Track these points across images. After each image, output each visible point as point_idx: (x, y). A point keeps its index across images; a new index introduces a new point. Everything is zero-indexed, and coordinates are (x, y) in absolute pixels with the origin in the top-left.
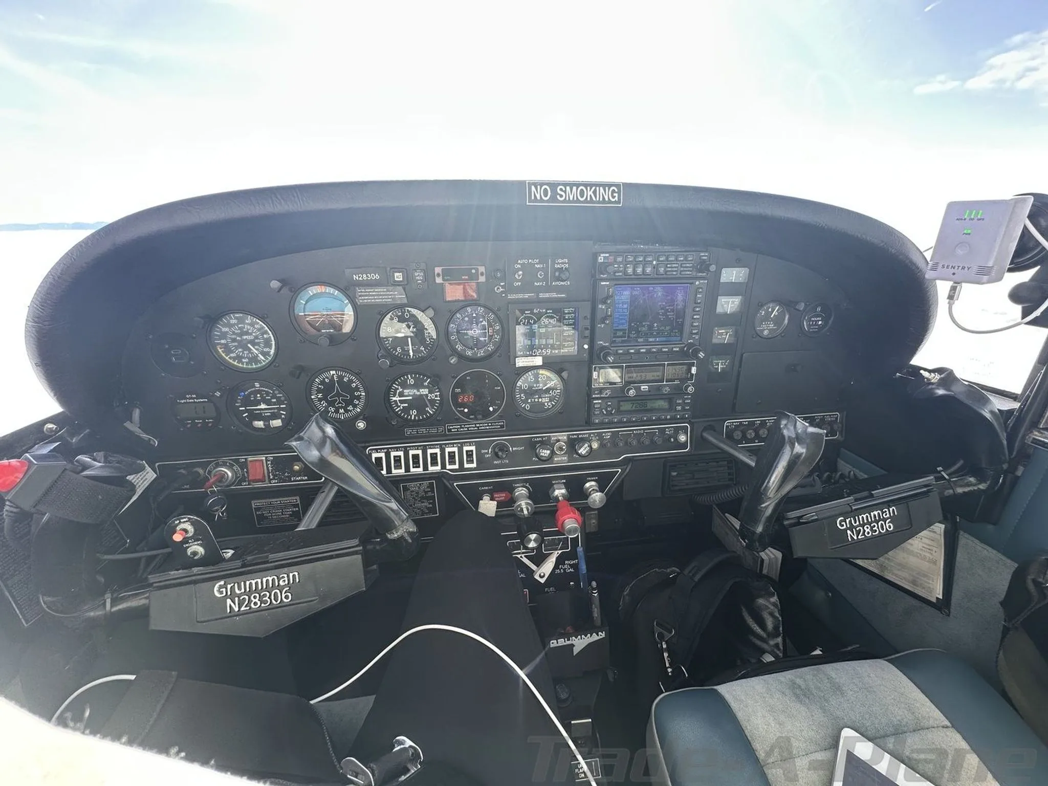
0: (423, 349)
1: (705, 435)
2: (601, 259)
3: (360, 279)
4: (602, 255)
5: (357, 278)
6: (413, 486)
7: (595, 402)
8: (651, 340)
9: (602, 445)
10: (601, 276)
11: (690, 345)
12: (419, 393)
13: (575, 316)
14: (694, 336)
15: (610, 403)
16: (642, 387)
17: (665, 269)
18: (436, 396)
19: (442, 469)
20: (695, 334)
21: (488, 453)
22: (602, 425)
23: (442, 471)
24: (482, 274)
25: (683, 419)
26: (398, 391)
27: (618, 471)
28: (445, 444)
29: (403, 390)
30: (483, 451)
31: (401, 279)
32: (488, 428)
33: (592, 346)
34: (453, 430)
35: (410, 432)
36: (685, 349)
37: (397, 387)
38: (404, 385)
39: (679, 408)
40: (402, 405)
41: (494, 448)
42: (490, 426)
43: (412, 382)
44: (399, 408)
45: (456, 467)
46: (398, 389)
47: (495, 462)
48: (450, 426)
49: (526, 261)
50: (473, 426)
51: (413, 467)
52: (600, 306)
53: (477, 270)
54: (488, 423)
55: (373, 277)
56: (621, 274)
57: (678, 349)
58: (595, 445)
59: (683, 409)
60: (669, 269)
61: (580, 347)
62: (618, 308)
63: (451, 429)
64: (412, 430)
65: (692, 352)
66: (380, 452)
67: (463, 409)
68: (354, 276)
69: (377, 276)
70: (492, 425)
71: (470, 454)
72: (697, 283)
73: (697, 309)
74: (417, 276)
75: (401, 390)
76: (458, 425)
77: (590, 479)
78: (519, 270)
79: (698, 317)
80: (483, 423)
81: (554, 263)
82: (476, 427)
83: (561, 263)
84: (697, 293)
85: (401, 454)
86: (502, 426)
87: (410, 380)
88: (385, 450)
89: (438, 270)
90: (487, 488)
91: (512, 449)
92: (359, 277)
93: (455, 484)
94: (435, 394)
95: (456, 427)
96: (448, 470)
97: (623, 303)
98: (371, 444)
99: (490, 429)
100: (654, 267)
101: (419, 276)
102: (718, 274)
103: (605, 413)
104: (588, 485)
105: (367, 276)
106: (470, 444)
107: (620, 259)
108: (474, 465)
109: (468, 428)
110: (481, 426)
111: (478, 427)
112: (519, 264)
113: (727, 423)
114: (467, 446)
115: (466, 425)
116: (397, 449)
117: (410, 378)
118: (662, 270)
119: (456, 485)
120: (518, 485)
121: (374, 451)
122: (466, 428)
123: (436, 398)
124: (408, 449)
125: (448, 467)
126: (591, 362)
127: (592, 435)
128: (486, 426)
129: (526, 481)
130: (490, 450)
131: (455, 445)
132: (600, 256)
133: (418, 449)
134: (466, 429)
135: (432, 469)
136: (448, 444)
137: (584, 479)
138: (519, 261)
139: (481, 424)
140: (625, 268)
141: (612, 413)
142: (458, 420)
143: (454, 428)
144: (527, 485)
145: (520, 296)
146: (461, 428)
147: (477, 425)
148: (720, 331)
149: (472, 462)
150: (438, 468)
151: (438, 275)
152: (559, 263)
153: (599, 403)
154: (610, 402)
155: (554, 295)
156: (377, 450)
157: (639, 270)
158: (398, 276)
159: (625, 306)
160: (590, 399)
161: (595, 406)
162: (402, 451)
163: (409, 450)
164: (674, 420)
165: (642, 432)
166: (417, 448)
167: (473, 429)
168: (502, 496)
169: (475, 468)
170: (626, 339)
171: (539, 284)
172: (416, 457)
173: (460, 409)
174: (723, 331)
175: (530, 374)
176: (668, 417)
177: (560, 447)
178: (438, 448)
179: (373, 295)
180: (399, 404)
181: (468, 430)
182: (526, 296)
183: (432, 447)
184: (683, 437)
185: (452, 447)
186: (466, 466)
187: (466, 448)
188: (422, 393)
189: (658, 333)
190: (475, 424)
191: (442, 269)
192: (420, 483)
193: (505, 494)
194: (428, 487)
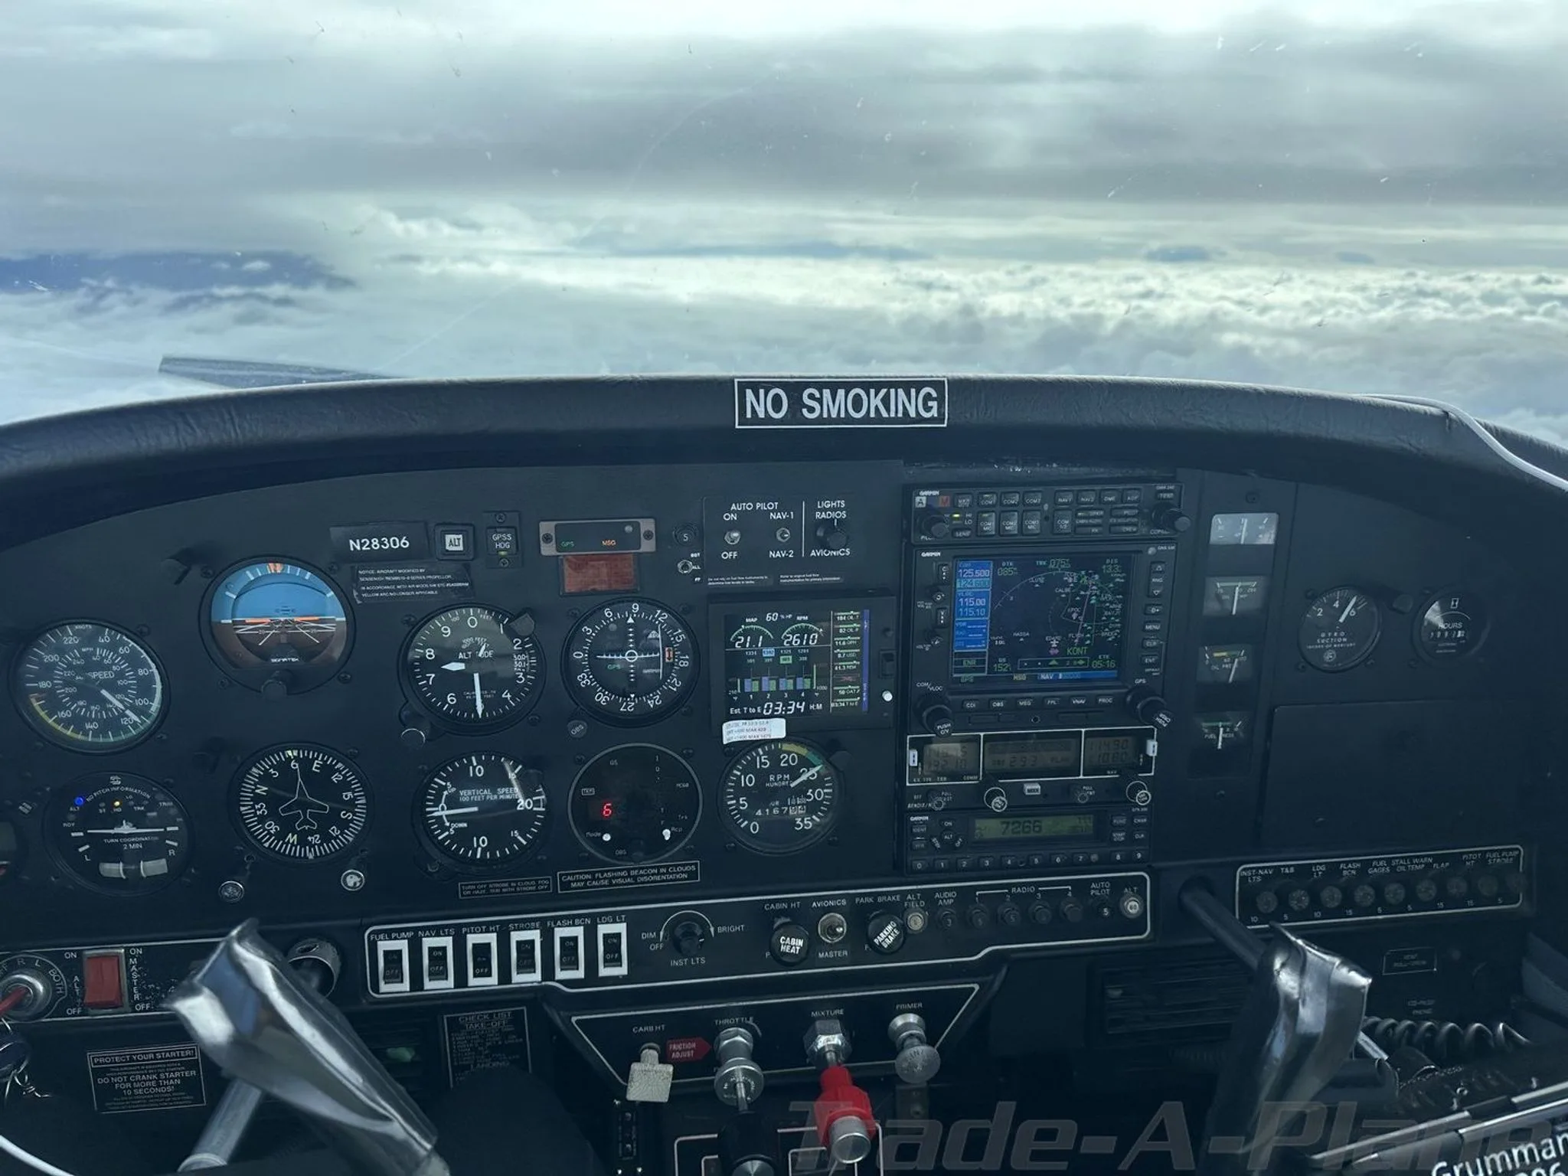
0: (509, 696)
1: (1189, 901)
2: (920, 501)
3: (364, 548)
4: (922, 492)
5: (358, 548)
6: (472, 1019)
7: (912, 819)
8: (1044, 677)
9: (932, 922)
10: (922, 537)
11: (1139, 692)
12: (496, 797)
13: (861, 628)
14: (1147, 670)
15: (950, 824)
16: (1028, 787)
17: (1072, 522)
18: (537, 803)
19: (544, 979)
20: (1150, 665)
21: (656, 940)
22: (932, 873)
23: (543, 983)
24: (648, 535)
25: (1131, 863)
26: (445, 793)
27: (973, 988)
28: (555, 919)
29: (457, 792)
30: (644, 936)
31: (461, 548)
32: (658, 878)
33: (901, 692)
34: (573, 885)
35: (472, 890)
36: (1129, 698)
37: (444, 784)
38: (461, 779)
39: (1119, 836)
40: (454, 826)
41: (671, 929)
42: (664, 874)
43: (480, 771)
44: (447, 833)
45: (580, 974)
46: (445, 788)
47: (675, 963)
48: (567, 875)
49: (747, 506)
50: (623, 874)
51: (475, 976)
52: (920, 605)
53: (635, 525)
54: (659, 868)
55: (395, 545)
56: (967, 534)
57: (1110, 700)
58: (917, 923)
59: (1130, 838)
60: (1082, 522)
61: (875, 696)
62: (965, 607)
63: (570, 882)
64: (476, 885)
65: (1143, 708)
66: (396, 939)
67: (599, 834)
68: (351, 542)
69: (403, 541)
70: (668, 873)
71: (612, 941)
72: (1151, 551)
73: (1153, 610)
74: (498, 542)
75: (454, 789)
76: (586, 873)
77: (903, 1006)
78: (732, 526)
79: (1157, 627)
80: (647, 868)
81: (812, 509)
82: (629, 876)
83: (830, 509)
84: (1151, 572)
85: (447, 942)
86: (692, 875)
87: (474, 768)
88: (410, 934)
89: (547, 528)
90: (651, 1028)
91: (716, 930)
92: (362, 545)
93: (574, 1019)
94: (534, 798)
95: (581, 877)
96: (559, 981)
97: (976, 596)
98: (376, 919)
99: (664, 881)
100: (1046, 518)
101: (503, 542)
102: (1204, 527)
103: (938, 845)
104: (899, 1021)
105: (381, 543)
106: (614, 918)
107: (965, 501)
108: (622, 970)
109: (610, 879)
110: (642, 876)
111: (635, 877)
112: (734, 512)
113: (1243, 870)
114: (607, 923)
115: (607, 871)
116: (438, 932)
117: (475, 764)
118: (1064, 523)
119: (578, 1022)
120: (726, 1021)
121: (381, 936)
122: (605, 878)
123: (535, 809)
124: (464, 930)
125: (561, 974)
126: (903, 728)
127: (910, 897)
128: (653, 875)
129: (746, 1011)
130: (662, 933)
131: (577, 921)
132: (919, 495)
133: (487, 931)
134: (606, 882)
135: (519, 979)
136: (561, 918)
137: (888, 1008)
138: (733, 507)
139: (642, 868)
140: (978, 519)
141: (954, 848)
142: (589, 861)
143: (578, 879)
144: (751, 1022)
145: (737, 581)
146: (594, 879)
147: (632, 873)
148: (1216, 655)
149: (617, 962)
150: (534, 978)
151: (548, 539)
152: (824, 510)
153: (924, 822)
154: (949, 820)
155: (815, 578)
156: (389, 935)
157: (1011, 525)
158: (454, 542)
159: (981, 602)
160: (903, 814)
161: (914, 830)
162: (449, 935)
163: (466, 933)
164: (1107, 864)
165: (1032, 889)
166: (486, 928)
167: (620, 881)
168: (684, 1049)
169: (624, 976)
170: (985, 674)
171: (778, 555)
172: (482, 951)
173: (591, 835)
174: (1224, 654)
175: (761, 753)
176: (1094, 857)
177: (831, 927)
178: (536, 929)
179: (397, 583)
180: (448, 824)
181: (611, 884)
182: (750, 581)
183: (522, 925)
184: (1133, 903)
185: (570, 926)
186: (604, 972)
187: (603, 929)
188: (501, 797)
189: (1062, 663)
190: (629, 870)
191: (556, 526)
192: (491, 1015)
193: (694, 1045)
194: (509, 1022)
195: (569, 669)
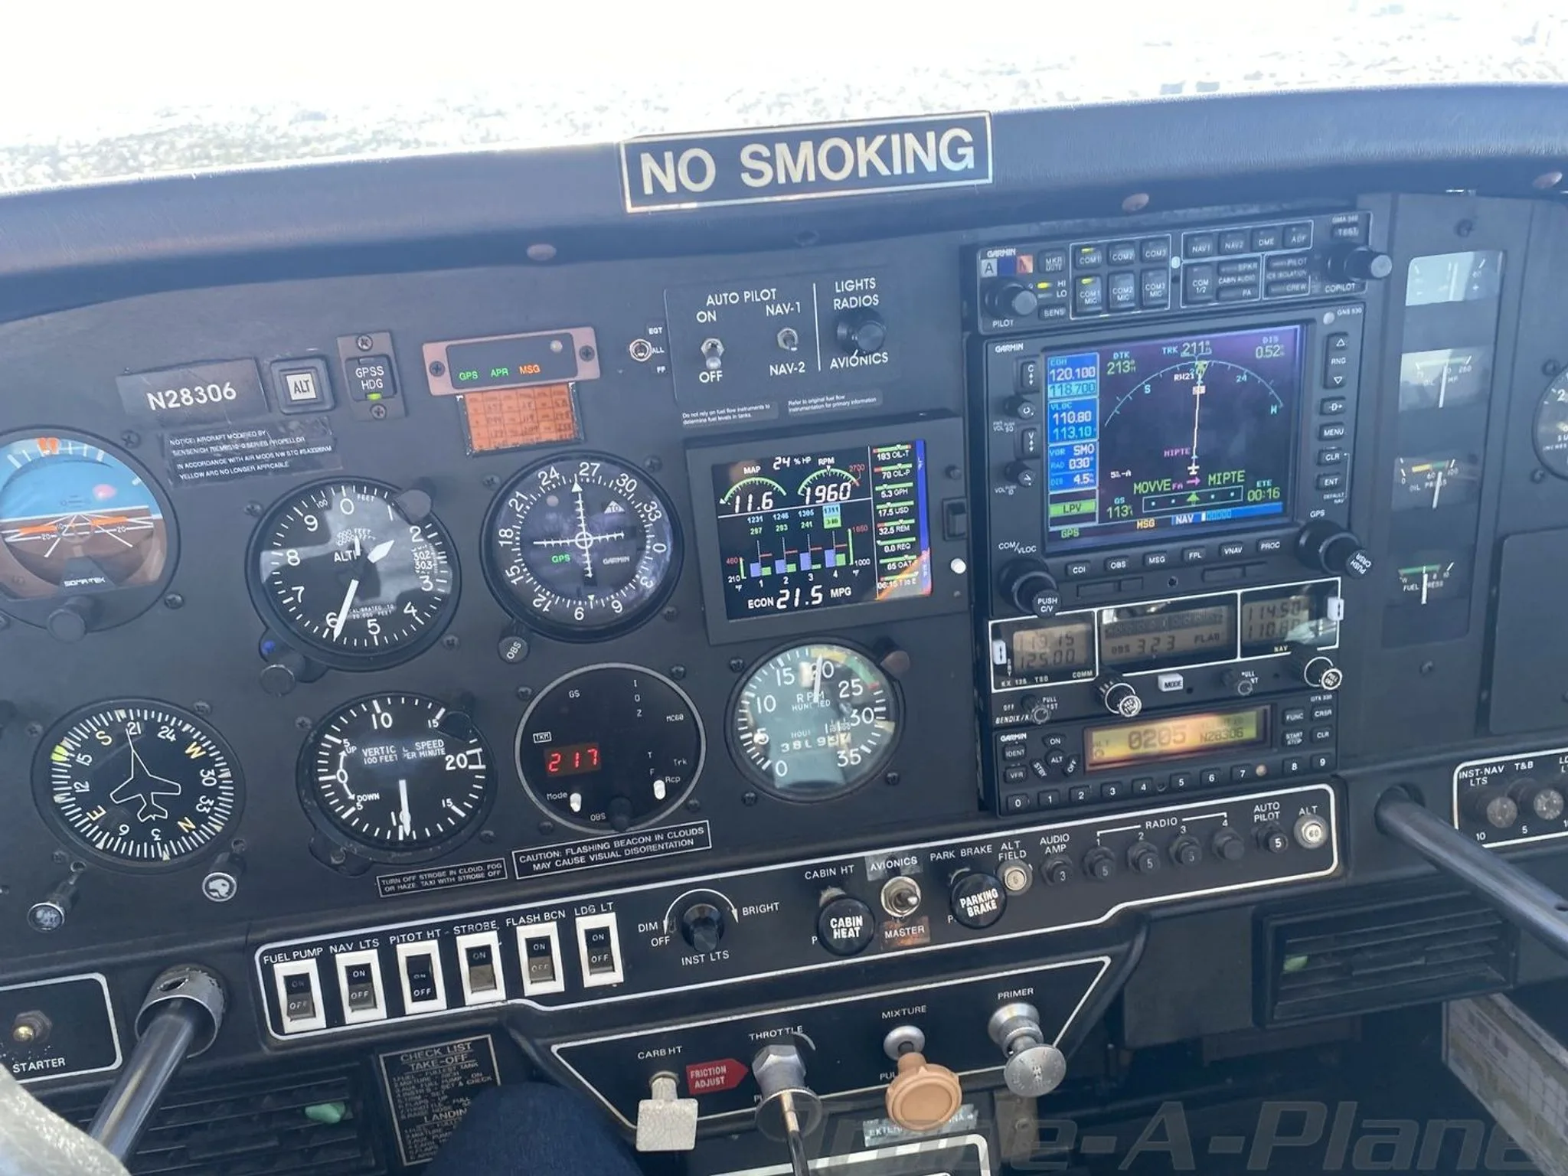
0: (413, 611)
1: (1392, 816)
2: (988, 266)
3: (171, 405)
4: (991, 254)
5: (162, 405)
6: (420, 1058)
7: (1004, 739)
8: (1181, 519)
9: (1042, 876)
10: (995, 323)
11: (1321, 529)
12: (414, 755)
13: (914, 470)
14: (1327, 497)
15: (1058, 741)
16: (1163, 680)
17: (1214, 282)
18: (473, 759)
19: (509, 996)
20: (1332, 489)
21: (659, 932)
22: (1037, 812)
23: (509, 1002)
24: (587, 354)
25: (1310, 774)
26: (343, 754)
27: (1102, 963)
28: (516, 915)
29: (359, 752)
30: (642, 928)
31: (311, 395)
32: (653, 848)
33: (978, 559)
34: (536, 867)
35: (395, 885)
36: (1303, 541)
37: (338, 741)
38: (360, 733)
39: (1295, 738)
40: (362, 798)
41: (679, 913)
42: (660, 842)
43: (387, 720)
44: (353, 809)
45: (558, 986)
46: (342, 747)
47: (687, 961)
48: (525, 854)
49: (730, 297)
50: (603, 847)
51: (415, 999)
52: (997, 426)
53: (568, 341)
54: (652, 834)
55: (215, 396)
56: (1061, 312)
57: (1276, 545)
58: (1017, 879)
59: (1309, 739)
60: (1228, 280)
61: (940, 570)
62: (1061, 426)
63: (531, 863)
64: (401, 877)
65: (1327, 550)
66: (298, 958)
67: (565, 795)
68: (150, 397)
69: (227, 389)
70: (666, 840)
71: (598, 940)
72: (1328, 317)
73: (1334, 407)
74: (365, 380)
75: (354, 748)
76: (551, 850)
77: (1006, 995)
78: (710, 330)
79: (1338, 432)
80: (638, 836)
81: (827, 295)
82: (613, 849)
83: (855, 293)
84: (1328, 350)
85: (370, 957)
86: (700, 840)
87: (378, 716)
88: (318, 951)
89: (434, 352)
90: (663, 1052)
91: (740, 913)
92: (167, 400)
93: (555, 1048)
94: (469, 752)
95: (546, 856)
96: (531, 998)
97: (1077, 407)
98: (269, 932)
99: (661, 851)
100: (1175, 280)
101: (372, 379)
102: (1397, 282)
103: (1042, 772)
104: (1004, 1015)
105: (194, 395)
106: (599, 906)
107: (1054, 263)
108: (617, 976)
109: (586, 855)
110: (630, 847)
111: (621, 850)
112: (711, 308)
113: (1465, 769)
114: (589, 914)
115: (581, 845)
116: (356, 944)
117: (378, 710)
118: (1202, 284)
119: (559, 1051)
120: (765, 1034)
121: (279, 957)
122: (579, 855)
123: (471, 767)
124: (392, 939)
125: (531, 989)
126: (980, 612)
127: (1004, 846)
128: (645, 844)
129: (793, 1019)
130: (666, 923)
131: (547, 915)
132: (986, 258)
133: (424, 938)
134: (582, 860)
135: (476, 999)
136: (524, 913)
137: (986, 999)
138: (710, 301)
139: (630, 837)
140: (1075, 287)
141: (1066, 774)
142: (553, 833)
143: (542, 857)
144: (799, 1032)
145: (724, 416)
146: (564, 857)
147: (617, 844)
148: (1415, 469)
149: (608, 965)
150: (496, 996)
151: (437, 369)
152: (846, 295)
153: (1022, 743)
154: (1055, 736)
155: (837, 402)
156: (289, 953)
157: (1125, 291)
158: (302, 386)
159: (1084, 416)
160: (987, 732)
161: (1008, 754)
162: (372, 948)
163: (395, 943)
164: (1278, 777)
165: (1173, 822)
166: (423, 934)
167: (600, 856)
168: (713, 1075)
169: (619, 984)
170: (1096, 524)
171: (783, 370)
172: (420, 965)
173: (555, 797)
174: (1427, 467)
175: (782, 664)
176: (1261, 770)
177: (899, 896)
178: (491, 930)
179: (226, 455)
180: (352, 797)
181: (588, 862)
182: (744, 413)
183: (471, 927)
184: (1314, 828)
185: (537, 922)
186: (591, 980)
187: (584, 923)
188: (421, 754)
189: (1204, 498)
190: (611, 841)
191: (447, 348)
192: (443, 1050)
193: (724, 1069)
194: (469, 1057)
195: (492, 561)
